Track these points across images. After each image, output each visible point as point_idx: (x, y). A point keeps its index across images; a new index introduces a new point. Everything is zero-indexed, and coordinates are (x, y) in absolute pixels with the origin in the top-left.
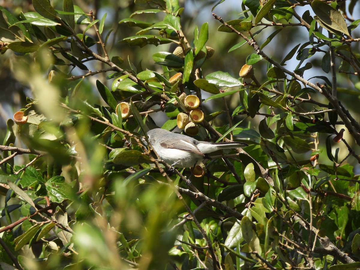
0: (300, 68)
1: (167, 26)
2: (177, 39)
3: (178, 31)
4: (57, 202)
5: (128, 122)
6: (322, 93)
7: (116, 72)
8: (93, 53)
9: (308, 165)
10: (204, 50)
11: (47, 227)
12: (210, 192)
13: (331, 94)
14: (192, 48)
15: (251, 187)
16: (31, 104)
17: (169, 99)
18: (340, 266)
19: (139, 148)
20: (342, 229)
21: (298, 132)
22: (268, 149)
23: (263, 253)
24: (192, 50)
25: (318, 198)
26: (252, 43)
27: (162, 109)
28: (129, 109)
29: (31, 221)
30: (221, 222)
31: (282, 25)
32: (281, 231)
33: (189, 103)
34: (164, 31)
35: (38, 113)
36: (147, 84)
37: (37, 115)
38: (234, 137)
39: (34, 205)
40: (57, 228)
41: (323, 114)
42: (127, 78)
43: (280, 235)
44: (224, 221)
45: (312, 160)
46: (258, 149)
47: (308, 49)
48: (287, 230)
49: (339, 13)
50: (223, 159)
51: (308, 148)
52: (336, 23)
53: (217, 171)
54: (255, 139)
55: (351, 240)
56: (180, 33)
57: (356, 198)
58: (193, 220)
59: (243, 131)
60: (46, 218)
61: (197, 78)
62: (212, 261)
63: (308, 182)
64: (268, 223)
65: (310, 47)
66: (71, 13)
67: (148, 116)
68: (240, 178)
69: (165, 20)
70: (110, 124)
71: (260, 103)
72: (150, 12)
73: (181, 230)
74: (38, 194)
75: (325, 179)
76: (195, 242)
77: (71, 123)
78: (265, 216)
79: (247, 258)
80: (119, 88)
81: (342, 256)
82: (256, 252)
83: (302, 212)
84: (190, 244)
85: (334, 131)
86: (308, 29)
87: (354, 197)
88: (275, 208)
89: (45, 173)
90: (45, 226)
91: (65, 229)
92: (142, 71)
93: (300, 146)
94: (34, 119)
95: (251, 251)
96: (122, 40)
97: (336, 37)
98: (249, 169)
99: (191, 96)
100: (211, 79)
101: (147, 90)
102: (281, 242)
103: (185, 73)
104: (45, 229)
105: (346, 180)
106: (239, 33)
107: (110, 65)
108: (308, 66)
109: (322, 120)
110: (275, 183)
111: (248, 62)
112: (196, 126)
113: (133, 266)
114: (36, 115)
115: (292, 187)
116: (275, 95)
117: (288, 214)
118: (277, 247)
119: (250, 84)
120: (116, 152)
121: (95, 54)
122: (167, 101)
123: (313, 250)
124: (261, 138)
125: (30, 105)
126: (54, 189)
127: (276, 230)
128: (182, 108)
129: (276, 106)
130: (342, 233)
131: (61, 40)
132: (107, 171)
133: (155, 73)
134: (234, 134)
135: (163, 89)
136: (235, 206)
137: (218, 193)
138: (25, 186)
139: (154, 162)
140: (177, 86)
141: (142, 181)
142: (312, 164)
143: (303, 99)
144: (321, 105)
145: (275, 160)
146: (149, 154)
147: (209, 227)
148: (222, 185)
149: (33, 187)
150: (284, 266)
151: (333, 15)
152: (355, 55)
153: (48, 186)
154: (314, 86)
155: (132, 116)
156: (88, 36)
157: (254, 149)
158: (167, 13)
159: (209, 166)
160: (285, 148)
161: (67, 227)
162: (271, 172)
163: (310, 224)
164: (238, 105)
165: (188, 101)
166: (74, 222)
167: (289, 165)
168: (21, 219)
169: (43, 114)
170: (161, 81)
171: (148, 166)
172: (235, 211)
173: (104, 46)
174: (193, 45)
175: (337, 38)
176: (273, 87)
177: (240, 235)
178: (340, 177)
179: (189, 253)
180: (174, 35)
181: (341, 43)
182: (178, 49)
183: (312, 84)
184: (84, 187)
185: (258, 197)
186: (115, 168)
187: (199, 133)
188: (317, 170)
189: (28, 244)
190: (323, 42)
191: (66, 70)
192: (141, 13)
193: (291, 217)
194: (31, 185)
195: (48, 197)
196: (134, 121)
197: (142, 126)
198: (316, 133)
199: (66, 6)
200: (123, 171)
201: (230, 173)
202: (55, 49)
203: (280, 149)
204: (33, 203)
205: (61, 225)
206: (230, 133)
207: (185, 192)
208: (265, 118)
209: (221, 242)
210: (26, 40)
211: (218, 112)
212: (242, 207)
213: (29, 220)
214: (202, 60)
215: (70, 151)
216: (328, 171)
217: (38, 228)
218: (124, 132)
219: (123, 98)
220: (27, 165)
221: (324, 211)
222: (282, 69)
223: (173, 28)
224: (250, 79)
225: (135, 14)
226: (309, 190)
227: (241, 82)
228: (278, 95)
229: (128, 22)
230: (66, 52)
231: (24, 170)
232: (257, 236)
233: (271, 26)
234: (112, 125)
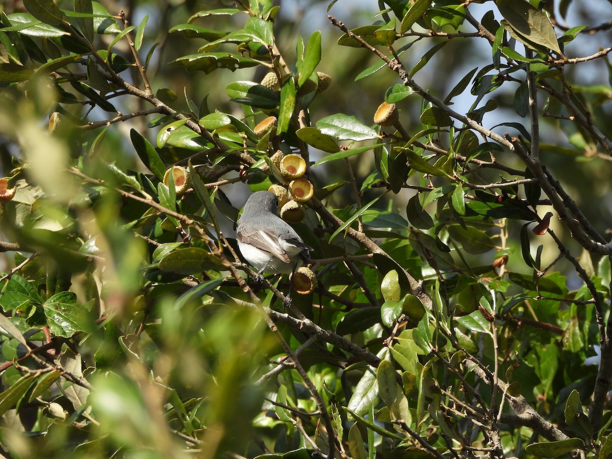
0: (478, 108)
1: (252, 37)
2: (268, 60)
3: (269, 46)
4: (63, 336)
5: (184, 199)
6: (514, 152)
7: (165, 115)
8: (125, 83)
9: (489, 273)
10: (314, 78)
11: (47, 378)
12: (323, 318)
13: (530, 153)
14: (294, 74)
15: (394, 311)
16: (19, 168)
17: (253, 161)
18: (543, 445)
19: (202, 245)
20: (547, 383)
21: (473, 218)
22: (422, 247)
23: (415, 424)
24: (293, 78)
25: (507, 330)
26: (396, 67)
27: (242, 179)
28: (186, 178)
29: (19, 369)
30: (341, 370)
31: (448, 35)
32: (445, 386)
33: (288, 169)
34: (246, 46)
35: (32, 184)
36: (216, 135)
37: (30, 187)
38: (364, 226)
39: (24, 342)
40: (63, 379)
41: (515, 187)
42: (182, 125)
43: (443, 393)
44: (347, 368)
45: (496, 265)
46: (405, 246)
47: (491, 76)
48: (453, 384)
49: (544, 14)
50: (345, 264)
51: (489, 244)
52: (538, 32)
53: (334, 284)
54: (399, 230)
55: (563, 400)
56: (273, 50)
57: (571, 331)
58: (295, 366)
59: (380, 216)
60: (44, 363)
61: (302, 126)
62: (327, 436)
63: (491, 303)
64: (423, 371)
65: (494, 72)
66: (88, 15)
67: (219, 190)
68: (375, 295)
69: (247, 28)
70: (155, 204)
71: (409, 169)
72: (223, 14)
73: (273, 384)
74: (31, 322)
75: (519, 298)
76: (296, 404)
77: (87, 201)
78: (417, 360)
79: (386, 432)
80: (168, 142)
81: (548, 428)
82: (402, 421)
83: (480, 353)
84: (289, 407)
85: (535, 217)
86: (492, 43)
87: (568, 329)
88: (434, 347)
89: (43, 287)
90: (44, 378)
91: (78, 383)
92: (208, 113)
93: (477, 242)
94: (24, 196)
95: (394, 420)
96: (174, 61)
97: (538, 56)
98: (390, 281)
99: (291, 157)
100: (326, 127)
101: (216, 146)
102: (445, 405)
103: (282, 117)
104: (43, 382)
105: (554, 299)
106: (374, 49)
107: (154, 104)
108: (489, 107)
109: (514, 197)
110: (435, 305)
111: (388, 98)
112: (299, 207)
113: (193, 445)
114: (28, 187)
115: (463, 311)
116: (435, 155)
117: (456, 358)
118: (438, 412)
119: (391, 136)
120: (166, 250)
121: (128, 84)
122: (251, 165)
123: (498, 417)
124: (409, 228)
125: (17, 171)
126: (58, 314)
127: (436, 384)
128: (276, 176)
129: (436, 173)
130: (547, 389)
131: (71, 61)
132: (149, 282)
133: (230, 117)
134: (364, 221)
135: (244, 145)
136: (366, 344)
137: (337, 321)
138: (8, 309)
139: (229, 269)
140: (267, 140)
141: (208, 301)
142: (498, 272)
143: (482, 162)
144: (513, 172)
145: (433, 265)
146: (220, 254)
147: (321, 379)
148: (344, 307)
149: (22, 310)
150: (449, 445)
151: (533, 18)
152: (570, 87)
153: (49, 309)
154: (501, 139)
155: (191, 189)
156: (116, 54)
157: (397, 247)
158: (250, 14)
159: (321, 275)
160: (451, 244)
161: (81, 378)
162: (428, 286)
163: (495, 374)
164: (371, 172)
165: (287, 165)
166: (92, 370)
167: (457, 273)
168: (2, 365)
169: (40, 185)
170: (240, 131)
171: (218, 274)
172: (367, 352)
173: (144, 72)
174: (295, 70)
175: (541, 58)
176: (431, 142)
177: (374, 393)
178: (545, 294)
179: (287, 423)
180: (263, 53)
181: (547, 67)
182: (270, 77)
183: (497, 136)
184: (109, 311)
185: (405, 328)
186: (162, 278)
187: (304, 219)
188: (505, 281)
189: (14, 407)
190: (517, 64)
191: (79, 112)
192: (208, 15)
193: (462, 363)
194: (19, 307)
195: (48, 327)
196: (194, 198)
197: (208, 206)
198: (504, 219)
199: (80, 3)
200: (178, 282)
201: (357, 287)
202: (61, 77)
203: (442, 247)
204: (23, 338)
205: (70, 374)
206: (358, 220)
207: (281, 318)
208: (418, 194)
209: (342, 404)
210: (11, 60)
211: (337, 184)
212: (377, 344)
213: (17, 367)
214: (310, 95)
215: (87, 247)
216: (524, 283)
217: (32, 380)
218: (178, 218)
219: (176, 159)
220: (14, 270)
221: (517, 353)
222: (446, 110)
223: (260, 40)
224: (393, 127)
225: (197, 16)
226: (493, 316)
227: (377, 133)
228: (439, 154)
229: (184, 30)
230: (79, 81)
231: (9, 278)
232: (405, 394)
233: (429, 36)
234: (158, 206)
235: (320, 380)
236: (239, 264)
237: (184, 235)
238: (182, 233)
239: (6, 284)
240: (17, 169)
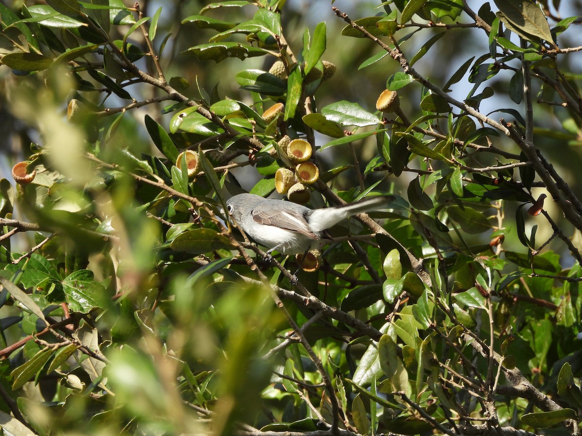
0: (475, 95)
1: (260, 28)
2: (276, 49)
3: (276, 37)
4: (81, 312)
5: (195, 182)
6: (509, 137)
7: (177, 102)
8: (140, 71)
9: (486, 252)
10: (319, 67)
11: (64, 351)
12: (329, 295)
13: (524, 138)
14: (300, 63)
15: (395, 287)
16: (37, 154)
17: (262, 145)
18: (537, 416)
19: (213, 225)
20: (541, 356)
21: (470, 199)
22: (422, 227)
23: (415, 395)
24: (299, 67)
25: (503, 306)
26: (397, 56)
27: (251, 162)
28: (197, 161)
29: (38, 343)
30: (346, 345)
31: (446, 26)
32: (443, 359)
33: (295, 153)
34: (255, 36)
35: (50, 169)
36: (226, 121)
37: (48, 172)
39: (43, 317)
40: (80, 353)
41: (511, 170)
42: (194, 112)
43: (441, 366)
45: (493, 245)
46: (407, 227)
47: (488, 65)
48: (452, 357)
49: (537, 6)
50: (350, 243)
51: (487, 224)
52: (532, 23)
53: (339, 262)
54: (400, 211)
55: (556, 373)
56: (280, 39)
57: (564, 307)
58: (300, 341)
60: (62, 337)
61: (308, 112)
62: (331, 406)
63: (487, 280)
64: (422, 345)
65: (491, 61)
66: (104, 7)
67: (229, 173)
68: (377, 273)
69: (256, 19)
70: (166, 187)
71: (410, 153)
72: (233, 5)
73: (281, 357)
74: (51, 298)
75: (515, 275)
76: (303, 377)
77: (102, 185)
78: (417, 334)
79: (387, 402)
80: (181, 128)
81: (542, 399)
82: (402, 392)
83: (477, 328)
84: (296, 380)
85: (529, 198)
86: (488, 33)
87: (561, 305)
88: (433, 322)
89: (62, 265)
90: (61, 351)
91: (93, 355)
92: (218, 100)
93: (475, 222)
94: (42, 179)
95: (395, 391)
96: (186, 51)
97: (532, 46)
98: (392, 259)
99: (298, 142)
100: (330, 114)
101: (226, 132)
102: (444, 377)
103: (289, 103)
104: (60, 356)
105: (548, 276)
106: (376, 39)
107: (167, 91)
108: (487, 93)
109: (509, 179)
110: (434, 282)
111: (389, 86)
112: (305, 189)
113: (203, 415)
114: (46, 172)
115: (461, 288)
116: (434, 140)
117: (454, 332)
118: (436, 384)
119: (392, 122)
120: (178, 230)
121: (143, 72)
122: (259, 149)
123: (494, 388)
124: (410, 210)
125: (36, 157)
126: (76, 291)
128: (283, 160)
129: (436, 157)
130: (541, 363)
131: (88, 50)
132: (162, 261)
133: (239, 104)
135: (253, 130)
136: (369, 319)
137: (341, 298)
138: (29, 286)
139: (237, 248)
140: (275, 125)
141: (219, 278)
142: (494, 250)
143: (479, 147)
144: (508, 156)
145: (433, 244)
147: (327, 353)
148: (348, 284)
149: (42, 287)
150: (448, 415)
151: (527, 10)
152: (563, 75)
153: (67, 286)
154: (497, 124)
155: (203, 172)
156: (131, 44)
157: (399, 227)
158: (259, 6)
159: (327, 253)
160: (450, 224)
161: (97, 351)
162: (427, 264)
163: (490, 348)
164: (375, 155)
165: (294, 149)
166: (108, 343)
167: (456, 252)
168: (23, 340)
169: (58, 170)
170: (249, 117)
171: (229, 253)
172: (370, 327)
173: (158, 61)
174: (302, 59)
175: (534, 48)
176: (430, 127)
177: (376, 367)
178: (539, 272)
179: (294, 395)
180: (271, 43)
181: (540, 56)
182: (278, 65)
183: (493, 122)
184: (125, 289)
185: (406, 304)
186: (174, 258)
187: (310, 201)
188: (501, 260)
189: (32, 379)
190: (512, 53)
191: (96, 99)
192: (218, 6)
193: (460, 337)
194: (40, 285)
195: (67, 304)
196: (205, 181)
197: (217, 189)
198: (500, 201)
200: (190, 261)
201: (361, 266)
202: (79, 66)
203: (441, 227)
204: (42, 313)
205: (86, 348)
207: (288, 295)
208: (418, 177)
209: (346, 376)
210: (31, 50)
211: (341, 167)
212: (380, 320)
213: (36, 340)
214: (316, 83)
215: (103, 227)
216: (519, 262)
217: (50, 353)
218: (188, 200)
219: (189, 144)
220: (33, 249)
221: (512, 328)
222: (444, 97)
223: (268, 31)
224: (394, 113)
225: (208, 8)
226: (489, 292)
227: (379, 119)
228: (438, 139)
229: (196, 21)
230: (96, 70)
231: (29, 256)
232: (405, 366)
233: (428, 27)
234: (169, 189)
235: (325, 354)
236: (249, 244)
237: (195, 216)
238: (194, 214)
239: (26, 262)
240: (35, 154)
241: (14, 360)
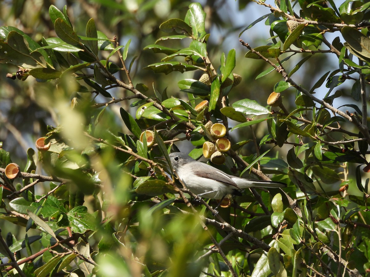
0: (330, 95)
1: (194, 52)
2: (203, 66)
3: (204, 58)
4: (79, 233)
5: (152, 150)
6: (352, 122)
7: (141, 100)
8: (117, 80)
10: (231, 77)
11: (68, 258)
12: (237, 223)
13: (361, 123)
14: (219, 75)
15: (279, 218)
17: (194, 127)
19: (163, 178)
21: (327, 162)
22: (296, 179)
24: (218, 77)
25: (348, 229)
26: (280, 70)
27: (187, 138)
28: (153, 137)
29: (52, 252)
30: (247, 254)
31: (312, 52)
32: (309, 263)
33: (215, 132)
34: (190, 58)
36: (172, 112)
37: (58, 143)
38: (261, 167)
39: (55, 236)
40: (78, 259)
41: (353, 144)
42: (151, 106)
43: (308, 267)
44: (251, 252)
45: (341, 191)
46: (286, 179)
47: (338, 76)
48: (315, 262)
50: (250, 190)
51: (337, 178)
52: (367, 50)
53: (243, 202)
54: (283, 169)
56: (206, 60)
58: (218, 251)
59: (271, 160)
60: (67, 249)
61: (224, 106)
63: (337, 213)
64: (296, 254)
65: (340, 74)
66: (94, 39)
67: (173, 144)
68: (268, 208)
69: (191, 47)
70: (133, 153)
71: (288, 132)
72: (176, 38)
73: (206, 262)
74: (60, 224)
75: (355, 210)
76: (220, 274)
77: (93, 152)
78: (293, 247)
80: (143, 116)
83: (331, 244)
84: (216, 276)
85: (364, 161)
86: (338, 56)
88: (303, 240)
89: (67, 203)
90: (66, 258)
91: (87, 260)
92: (167, 98)
93: (330, 176)
94: (55, 148)
96: (146, 67)
97: (366, 64)
98: (277, 200)
99: (217, 125)
100: (238, 107)
101: (172, 118)
102: (309, 274)
103: (212, 100)
104: (66, 260)
106: (267, 60)
107: (134, 93)
108: (337, 95)
109: (352, 149)
110: (303, 214)
111: (276, 89)
112: (222, 155)
114: (57, 143)
115: (321, 218)
116: (304, 124)
117: (316, 246)
119: (278, 112)
120: (141, 180)
122: (193, 129)
124: (289, 168)
125: (50, 134)
126: (77, 220)
127: (304, 262)
128: (208, 136)
129: (305, 135)
131: (84, 67)
132: (130, 201)
133: (180, 101)
134: (261, 164)
135: (189, 117)
136: (262, 238)
137: (245, 224)
138: (46, 216)
139: (179, 192)
140: (203, 114)
142: (342, 194)
143: (332, 128)
144: (351, 134)
145: (303, 190)
146: (173, 184)
147: (235, 259)
148: (249, 216)
149: (54, 217)
151: (363, 41)
153: (70, 216)
154: (344, 114)
155: (157, 144)
156: (111, 63)
157: (282, 179)
158: (193, 39)
160: (314, 178)
161: (89, 258)
162: (299, 203)
163: (339, 256)
164: (265, 134)
165: (215, 130)
166: (96, 253)
167: (317, 195)
168: (42, 250)
170: (186, 109)
171: (173, 196)
172: (263, 243)
173: (129, 73)
174: (220, 72)
175: (368, 65)
176: (301, 116)
177: (267, 268)
180: (201, 62)
182: (205, 76)
183: (342, 113)
184: (109, 216)
185: (286, 228)
186: (138, 198)
187: (225, 163)
188: (346, 200)
190: (354, 69)
191: (89, 97)
192: (167, 39)
193: (320, 249)
194: (53, 215)
195: (70, 228)
196: (158, 150)
197: (166, 155)
198: (346, 163)
199: (89, 31)
200: (148, 200)
201: (257, 204)
202: (78, 76)
203: (308, 180)
204: (54, 234)
205: (82, 256)
206: (257, 163)
207: (211, 222)
208: (293, 147)
209: (247, 274)
210: (48, 66)
211: (245, 141)
212: (269, 238)
213: (50, 251)
214: (229, 88)
215: (93, 179)
216: (358, 201)
217: (59, 259)
218: (147, 162)
219: (148, 126)
220: (49, 193)
221: (353, 243)
222: (311, 97)
223: (199, 54)
224: (278, 107)
225: (160, 40)
226: (338, 221)
227: (269, 111)
228: (306, 123)
229: (153, 48)
230: (89, 79)
231: (46, 197)
232: (285, 267)
233: (300, 52)
234: (135, 154)
235: (234, 260)
236: (186, 190)
237: (152, 172)
238: (151, 170)
239: (45, 201)
240: (50, 132)
241: (36, 263)
